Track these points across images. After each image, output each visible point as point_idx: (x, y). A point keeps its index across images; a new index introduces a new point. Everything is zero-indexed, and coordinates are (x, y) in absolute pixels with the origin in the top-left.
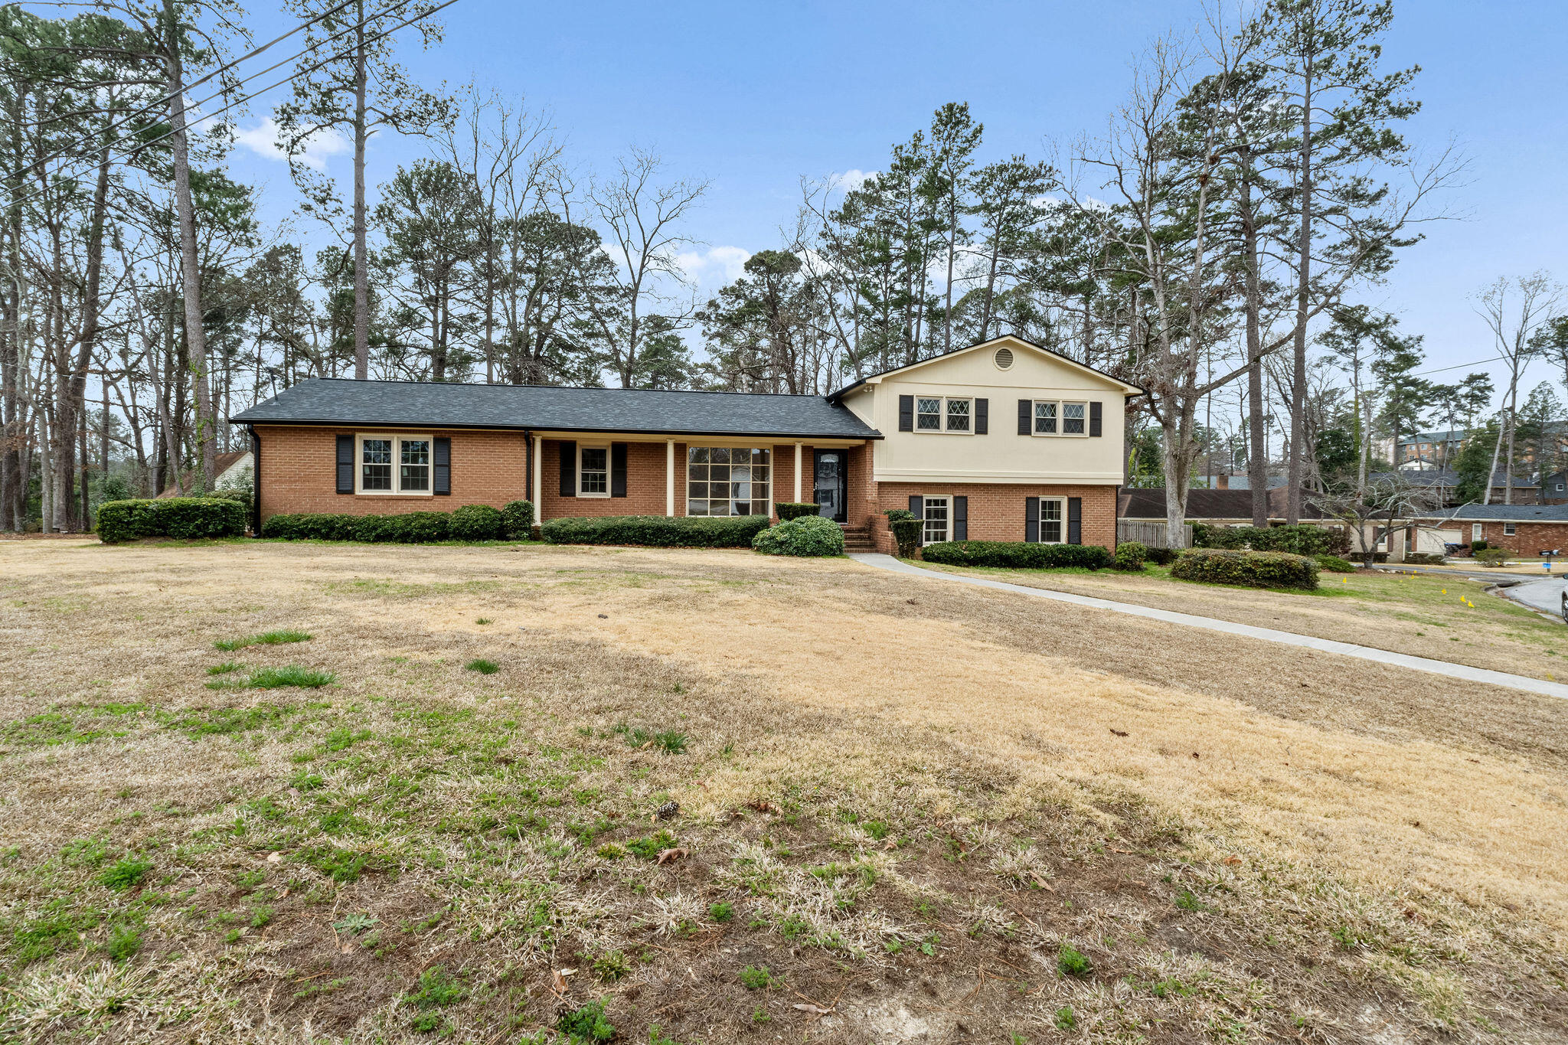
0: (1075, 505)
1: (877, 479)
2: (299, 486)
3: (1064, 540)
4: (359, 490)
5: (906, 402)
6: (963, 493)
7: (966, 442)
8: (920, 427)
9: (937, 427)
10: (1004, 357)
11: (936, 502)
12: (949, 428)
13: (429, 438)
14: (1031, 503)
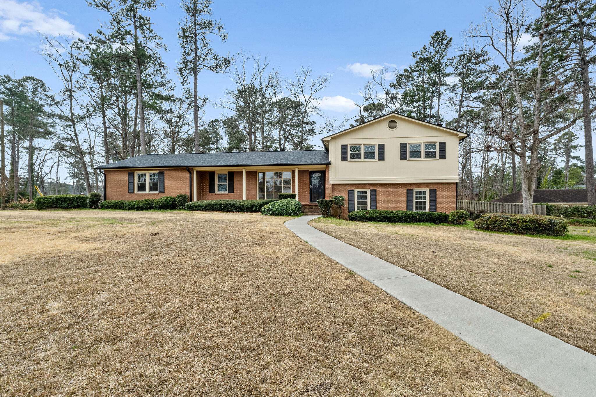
0: (433, 193)
1: (331, 182)
2: (117, 191)
3: (428, 210)
4: (136, 192)
5: (344, 148)
6: (374, 188)
7: (374, 164)
8: (351, 158)
9: (360, 158)
10: (392, 124)
11: (362, 193)
12: (365, 158)
13: (157, 172)
14: (409, 192)
